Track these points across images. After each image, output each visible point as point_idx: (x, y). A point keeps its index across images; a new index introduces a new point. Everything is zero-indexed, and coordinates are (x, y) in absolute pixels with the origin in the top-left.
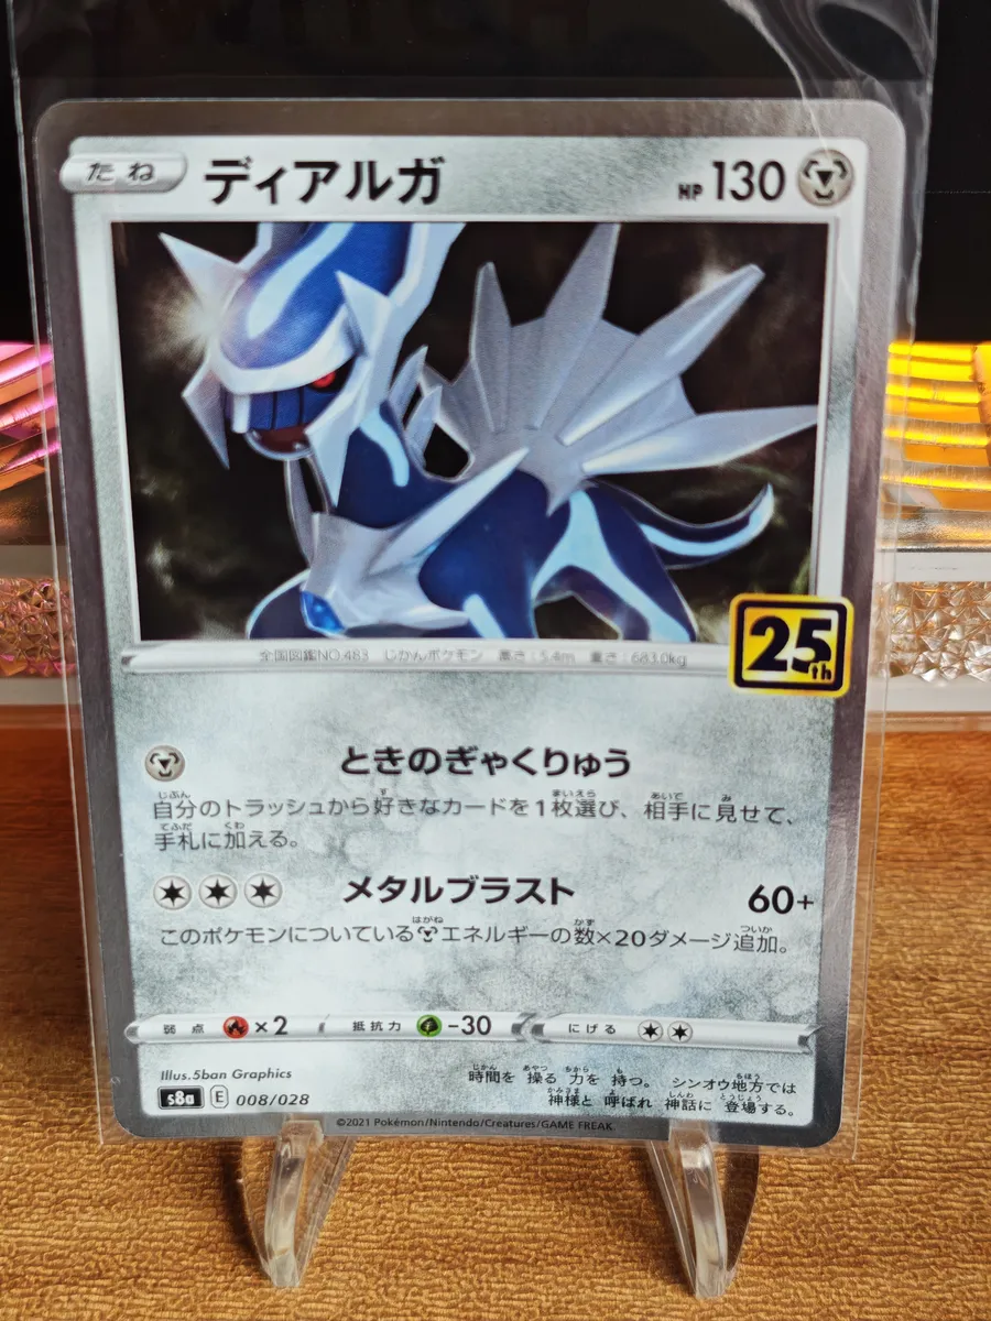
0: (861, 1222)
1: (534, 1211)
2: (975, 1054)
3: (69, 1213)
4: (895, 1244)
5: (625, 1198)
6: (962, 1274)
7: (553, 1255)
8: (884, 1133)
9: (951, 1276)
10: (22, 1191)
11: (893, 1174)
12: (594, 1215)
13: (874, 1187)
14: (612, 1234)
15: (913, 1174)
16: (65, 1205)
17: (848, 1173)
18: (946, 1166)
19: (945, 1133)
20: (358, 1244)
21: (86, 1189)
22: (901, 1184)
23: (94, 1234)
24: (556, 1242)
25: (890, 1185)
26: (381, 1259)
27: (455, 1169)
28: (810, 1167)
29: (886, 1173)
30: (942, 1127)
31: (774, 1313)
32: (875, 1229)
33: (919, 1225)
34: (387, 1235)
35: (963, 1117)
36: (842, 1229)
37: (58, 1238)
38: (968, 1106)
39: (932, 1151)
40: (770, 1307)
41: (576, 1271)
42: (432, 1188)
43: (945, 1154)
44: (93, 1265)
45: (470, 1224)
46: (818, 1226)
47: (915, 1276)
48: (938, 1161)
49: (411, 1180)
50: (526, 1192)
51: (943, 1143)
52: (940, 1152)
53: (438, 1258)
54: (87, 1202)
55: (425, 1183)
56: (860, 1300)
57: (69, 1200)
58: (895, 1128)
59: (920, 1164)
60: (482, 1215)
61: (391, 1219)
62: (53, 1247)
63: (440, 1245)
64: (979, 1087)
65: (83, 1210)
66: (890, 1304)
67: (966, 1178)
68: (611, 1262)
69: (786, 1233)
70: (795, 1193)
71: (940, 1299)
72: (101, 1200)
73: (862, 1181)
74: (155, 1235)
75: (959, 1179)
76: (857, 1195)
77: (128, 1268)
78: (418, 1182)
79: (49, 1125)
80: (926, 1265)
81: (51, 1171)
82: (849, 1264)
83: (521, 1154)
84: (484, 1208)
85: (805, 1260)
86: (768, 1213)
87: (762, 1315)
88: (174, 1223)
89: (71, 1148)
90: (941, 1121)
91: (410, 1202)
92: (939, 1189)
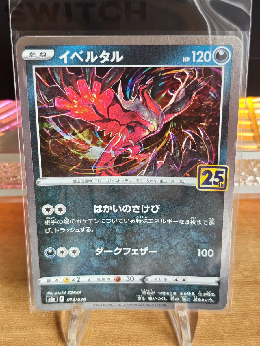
0: (222, 328)
1: (136, 327)
2: (251, 283)
4: (231, 333)
5: (160, 323)
6: (249, 341)
7: (142, 339)
9: (246, 341)
11: (230, 315)
12: (152, 328)
13: (226, 319)
14: (157, 333)
15: (235, 315)
17: (218, 315)
18: (244, 313)
20: (90, 337)
21: (17, 324)
22: (232, 318)
23: (19, 336)
24: (142, 335)
25: (229, 318)
26: (96, 341)
27: (115, 317)
28: (208, 314)
29: (228, 315)
30: (243, 302)
32: (226, 330)
33: (237, 328)
34: (97, 334)
35: (248, 300)
36: (217, 330)
37: (10, 337)
38: (249, 297)
39: (240, 309)
41: (147, 343)
42: (109, 322)
43: (243, 310)
45: (119, 331)
46: (211, 329)
47: (236, 342)
49: (103, 320)
50: (134, 323)
52: (242, 309)
54: (17, 328)
55: (107, 321)
57: (13, 327)
59: (237, 312)
60: (123, 329)
61: (98, 330)
62: (8, 340)
63: (112, 337)
64: (252, 292)
65: (16, 330)
67: (249, 316)
68: (157, 340)
69: (202, 331)
70: (205, 321)
72: (21, 327)
73: (222, 317)
74: (36, 336)
75: (247, 316)
79: (7, 308)
80: (239, 339)
83: (133, 312)
84: (122, 327)
88: (40, 333)
89: (12, 314)
90: (242, 301)
92: (242, 319)
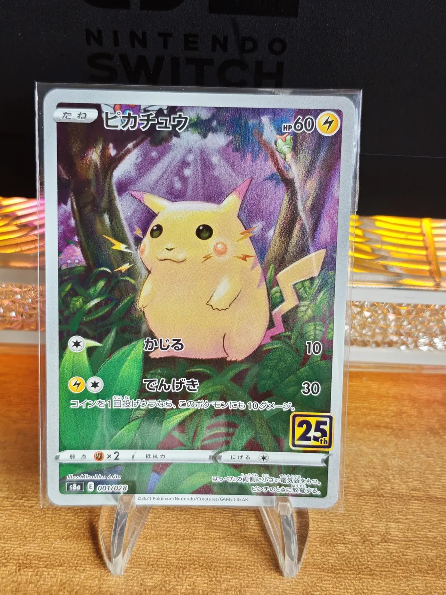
0: (372, 559)
3: (49, 541)
8: (382, 526)
10: (31, 532)
11: (386, 542)
13: (378, 546)
15: (394, 542)
16: (48, 539)
17: (368, 540)
19: (407, 528)
23: (60, 549)
29: (383, 541)
30: (406, 525)
31: (336, 591)
32: (378, 562)
33: (396, 561)
34: (180, 555)
35: (414, 522)
36: (365, 561)
38: (416, 518)
39: (402, 534)
40: (335, 589)
41: (256, 572)
43: (407, 535)
44: (58, 561)
46: (355, 560)
47: (394, 580)
48: (404, 537)
49: (190, 535)
50: (237, 542)
51: (406, 531)
52: (405, 534)
53: (200, 564)
54: (57, 537)
55: (196, 537)
56: (371, 588)
57: (50, 537)
58: (387, 525)
59: (397, 538)
62: (42, 554)
63: (201, 560)
64: (421, 511)
65: (55, 540)
66: (384, 590)
67: (416, 545)
69: (342, 562)
70: (346, 547)
71: (403, 589)
72: (64, 537)
73: (373, 544)
75: (413, 545)
76: (371, 549)
77: (73, 563)
78: (192, 535)
81: (43, 525)
82: (367, 575)
84: (219, 547)
85: (350, 572)
86: (335, 554)
87: (331, 592)
89: (52, 517)
90: (405, 523)
91: (189, 543)
92: (404, 548)
